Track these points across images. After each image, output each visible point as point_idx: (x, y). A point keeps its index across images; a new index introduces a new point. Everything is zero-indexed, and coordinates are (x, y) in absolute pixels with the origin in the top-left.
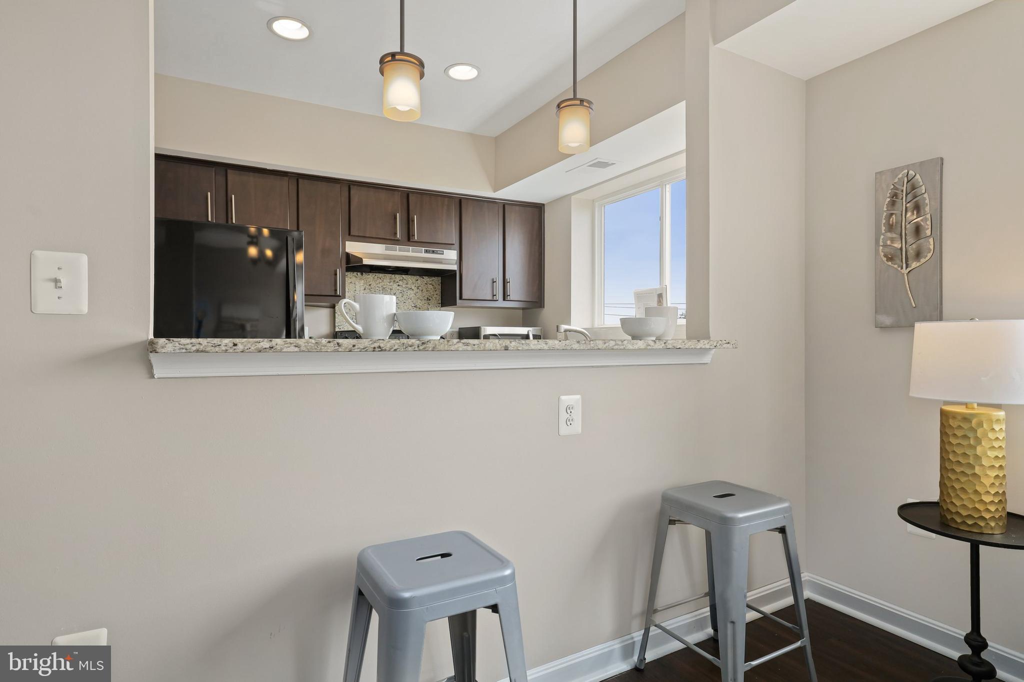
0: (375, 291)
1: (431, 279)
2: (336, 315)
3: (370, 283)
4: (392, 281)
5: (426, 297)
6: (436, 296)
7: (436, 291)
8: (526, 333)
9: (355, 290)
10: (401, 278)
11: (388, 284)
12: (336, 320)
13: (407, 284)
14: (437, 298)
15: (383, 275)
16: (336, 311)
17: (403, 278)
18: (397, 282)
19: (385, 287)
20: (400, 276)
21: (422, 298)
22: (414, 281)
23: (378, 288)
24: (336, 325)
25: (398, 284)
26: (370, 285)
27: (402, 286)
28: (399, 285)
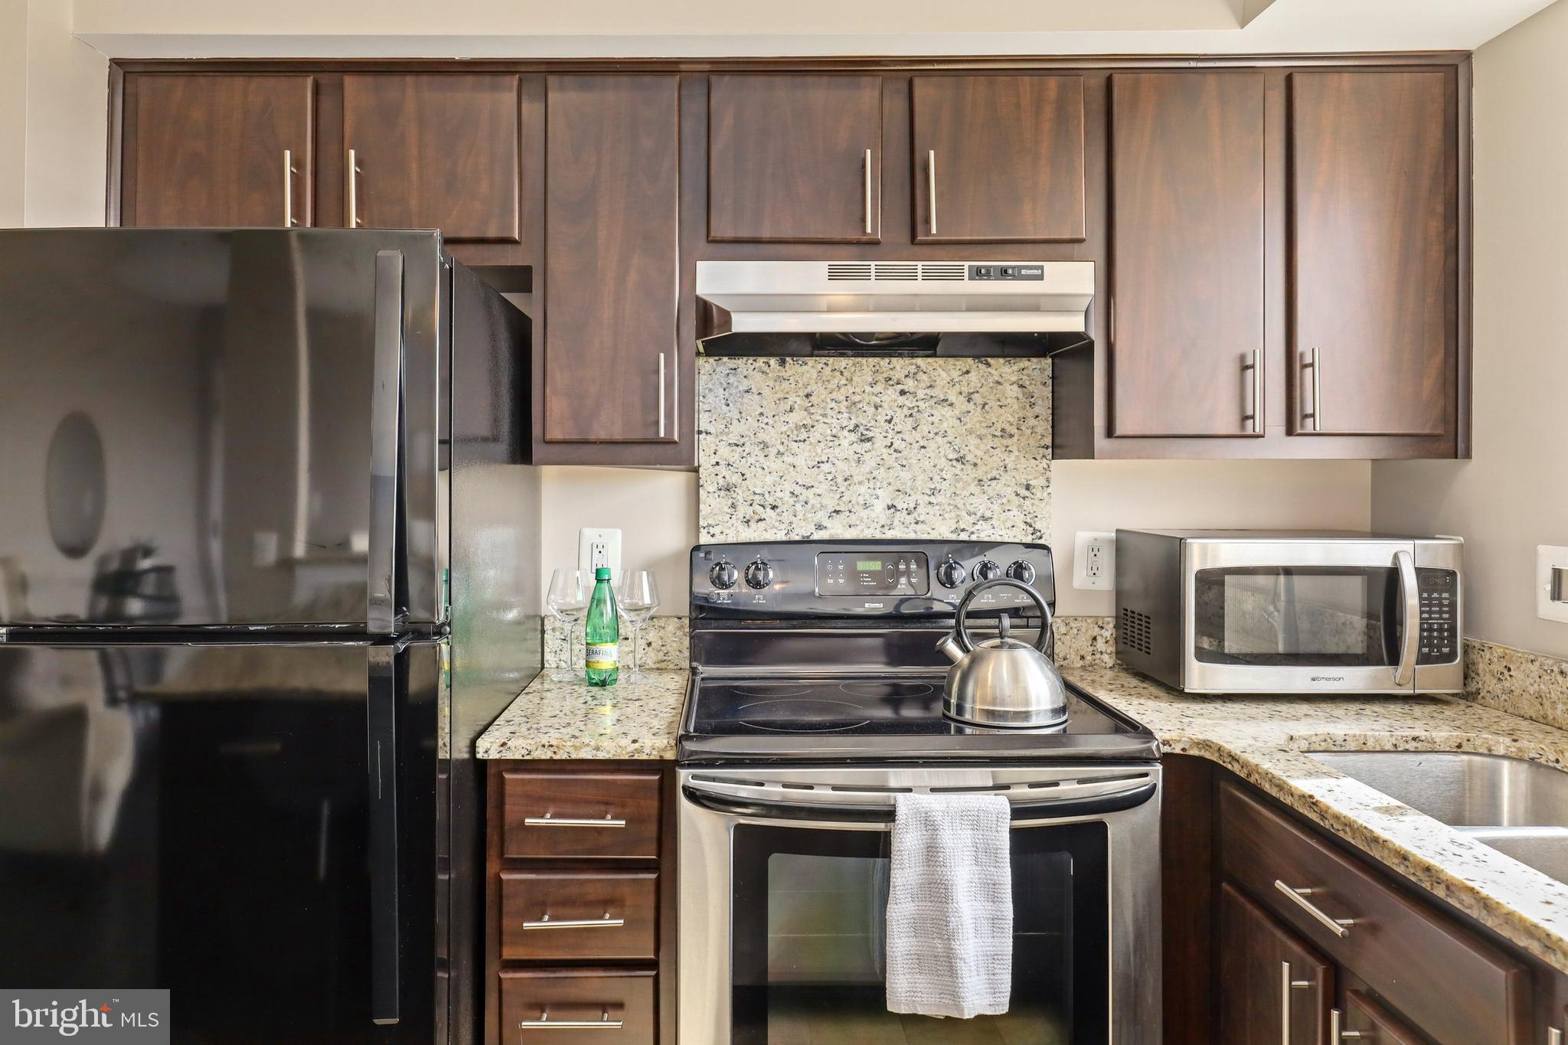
0: (824, 415)
1: (1015, 368)
2: (701, 491)
3: (809, 390)
4: (881, 377)
5: (999, 426)
6: (1032, 422)
7: (1031, 405)
8: (1388, 564)
9: (761, 414)
10: (913, 369)
11: (868, 389)
12: (702, 507)
13: (931, 386)
14: (1039, 430)
15: (850, 361)
16: (701, 483)
17: (918, 367)
18: (898, 384)
19: (857, 398)
20: (907, 361)
21: (984, 431)
22: (955, 374)
23: (833, 405)
24: (702, 523)
25: (900, 387)
26: (808, 396)
27: (914, 394)
28: (903, 393)
